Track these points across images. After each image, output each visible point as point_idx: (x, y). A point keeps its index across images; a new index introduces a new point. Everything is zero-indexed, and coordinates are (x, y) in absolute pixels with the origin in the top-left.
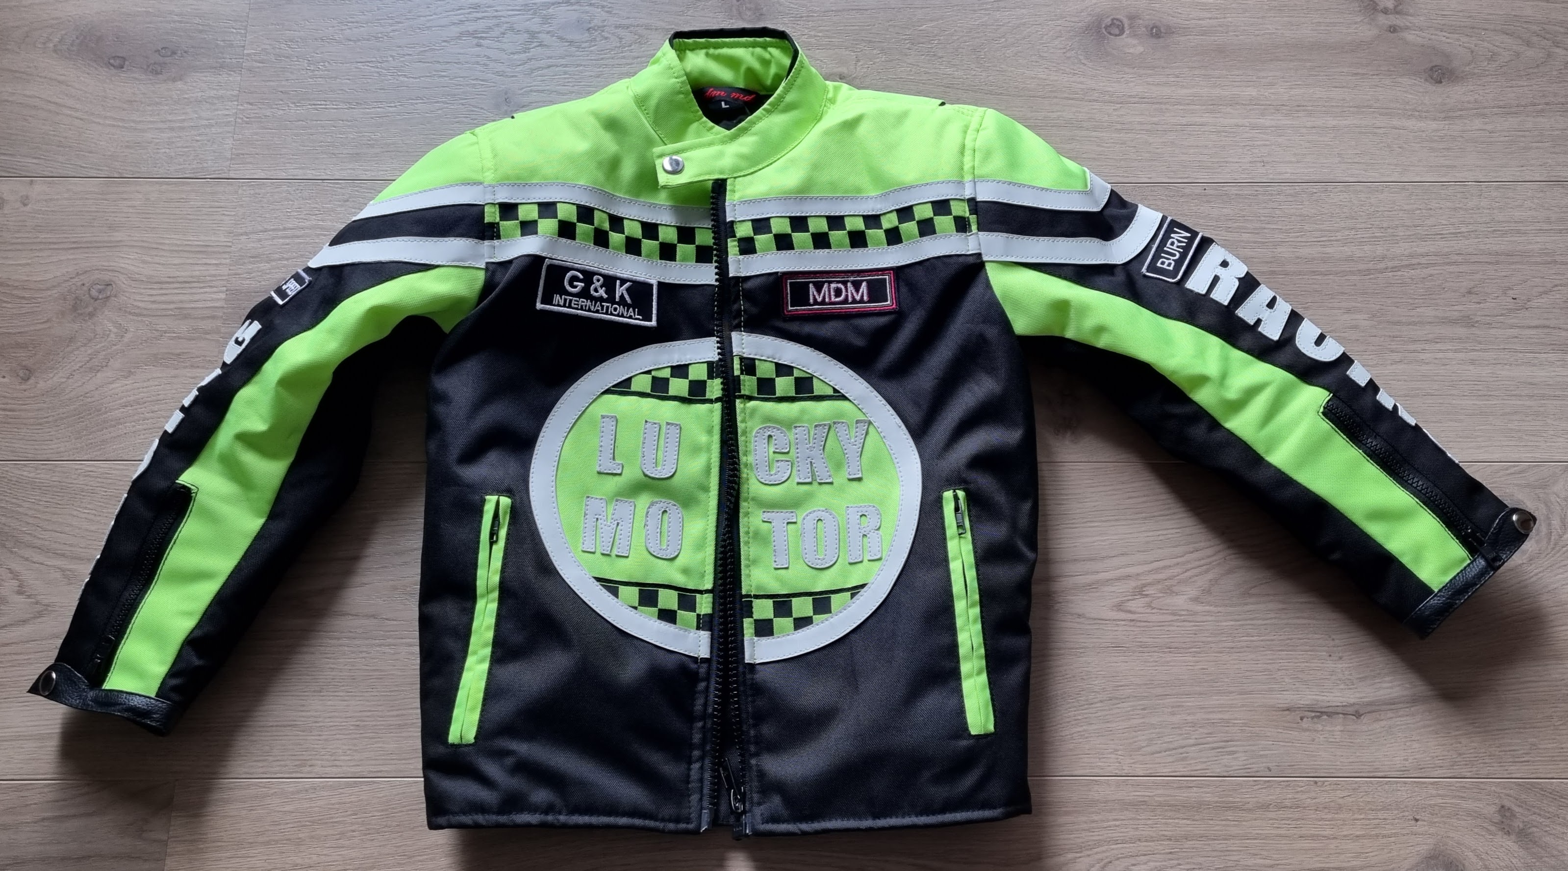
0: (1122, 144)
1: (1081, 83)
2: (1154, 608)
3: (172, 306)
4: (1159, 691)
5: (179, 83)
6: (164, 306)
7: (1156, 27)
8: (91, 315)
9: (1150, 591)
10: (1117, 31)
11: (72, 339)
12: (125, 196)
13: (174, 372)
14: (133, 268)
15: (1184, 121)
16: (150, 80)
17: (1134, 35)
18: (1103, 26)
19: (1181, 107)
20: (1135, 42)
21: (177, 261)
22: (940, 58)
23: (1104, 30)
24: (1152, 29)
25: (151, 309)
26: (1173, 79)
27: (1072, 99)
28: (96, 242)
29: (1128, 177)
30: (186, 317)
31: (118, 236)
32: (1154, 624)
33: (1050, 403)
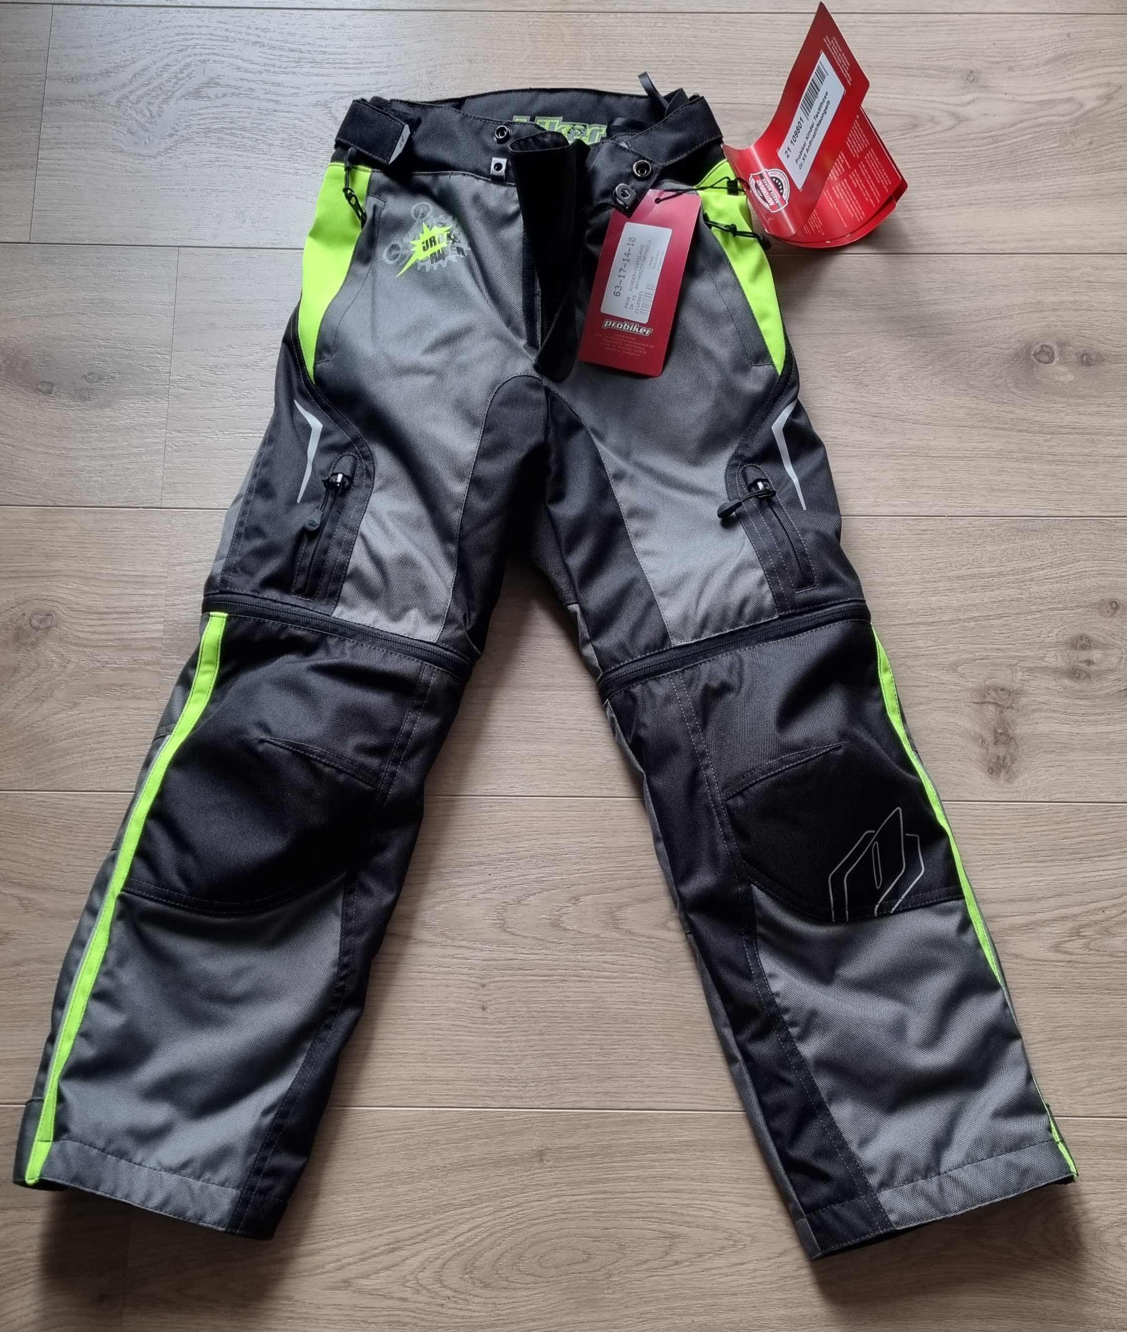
0: (1053, 476)
1: (1010, 412)
2: (1091, 950)
3: (112, 637)
4: (1098, 1032)
5: (107, 409)
6: (104, 637)
7: (1087, 354)
8: (34, 645)
9: (1087, 932)
10: (1046, 359)
11: (16, 670)
12: (60, 525)
13: (117, 703)
14: (72, 598)
15: (1116, 452)
16: (78, 405)
17: (1064, 363)
18: (1033, 353)
19: (1113, 438)
20: (1063, 369)
21: (115, 591)
22: (867, 386)
23: (1033, 358)
24: (1083, 356)
25: (91, 640)
26: (1105, 409)
27: (1002, 429)
28: (34, 571)
29: (1060, 510)
30: (126, 648)
31: (56, 565)
32: (1092, 966)
33: (984, 741)
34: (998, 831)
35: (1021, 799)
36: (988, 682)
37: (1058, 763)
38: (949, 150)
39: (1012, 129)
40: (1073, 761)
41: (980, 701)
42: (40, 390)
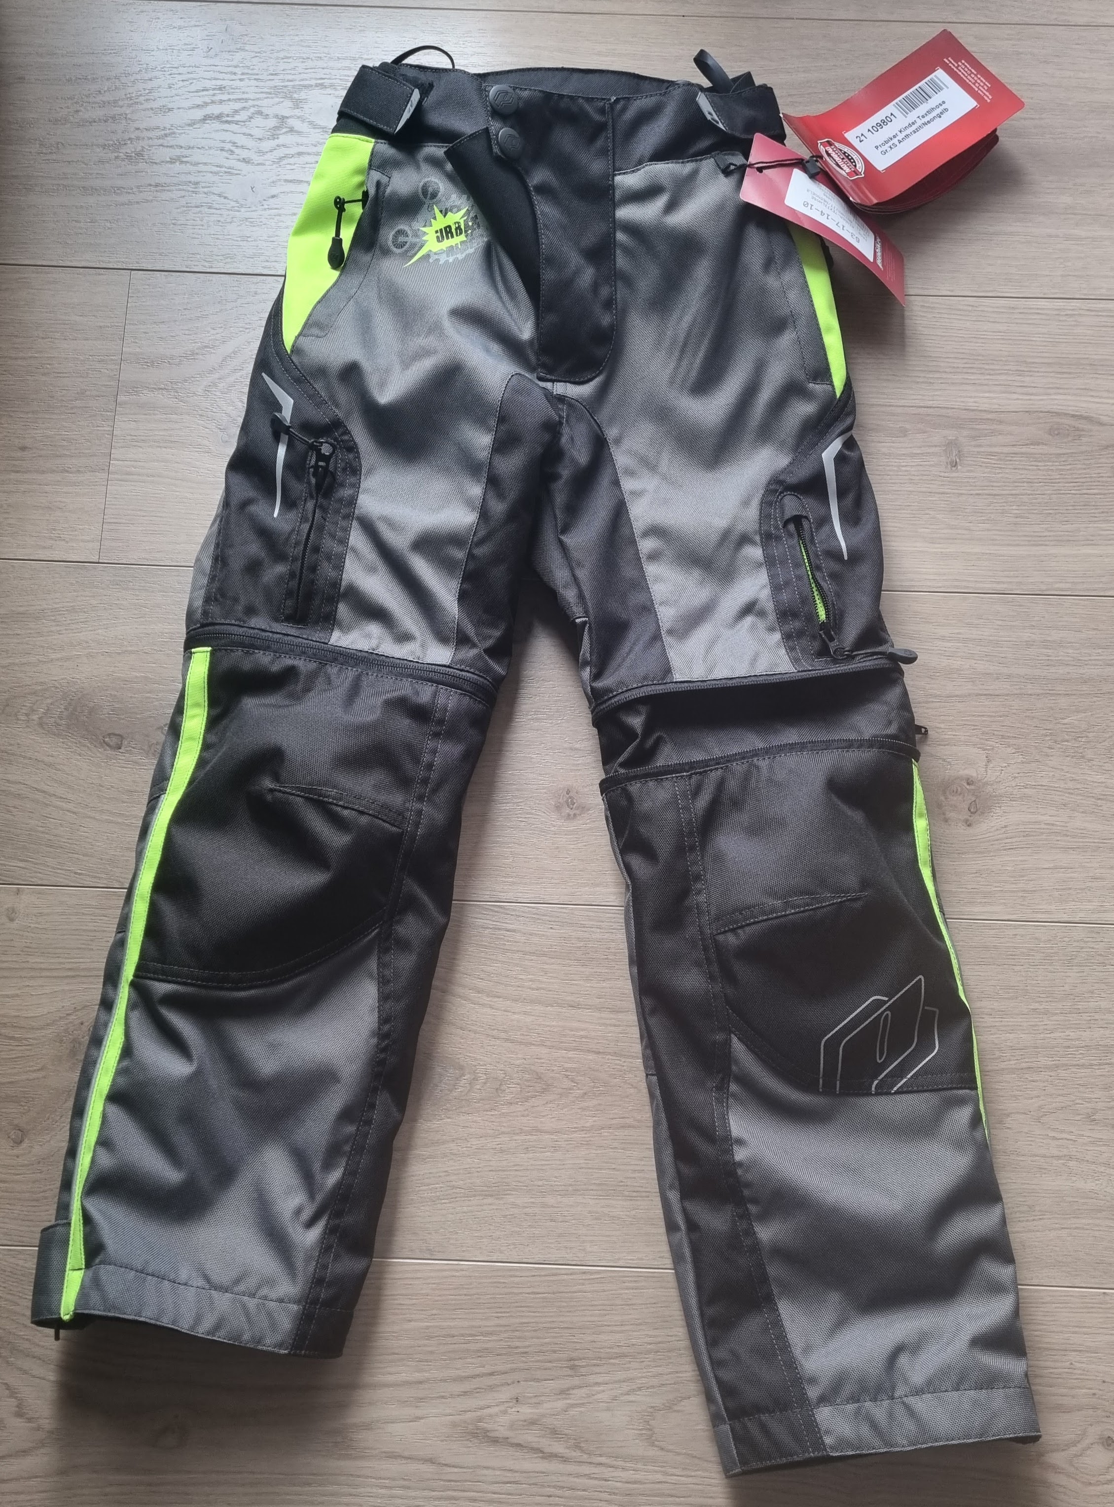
42: (108, 745)
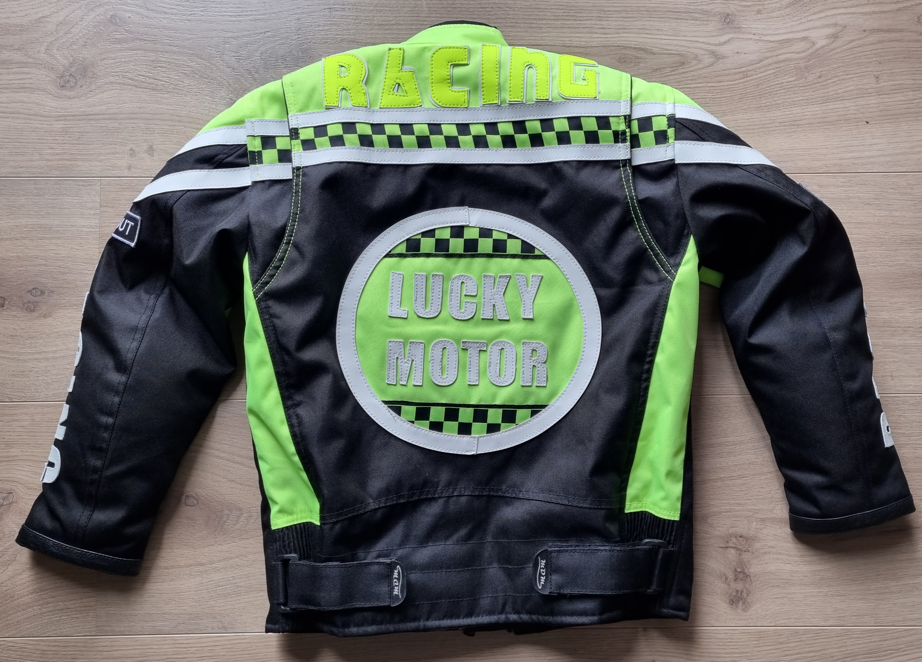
5: (49, 319)
14: (27, 478)
16: (27, 317)
33: (726, 578)
34: (736, 651)
35: (754, 625)
36: (731, 531)
37: (781, 595)
38: (709, 85)
39: (758, 65)
40: (794, 593)
41: (724, 546)
